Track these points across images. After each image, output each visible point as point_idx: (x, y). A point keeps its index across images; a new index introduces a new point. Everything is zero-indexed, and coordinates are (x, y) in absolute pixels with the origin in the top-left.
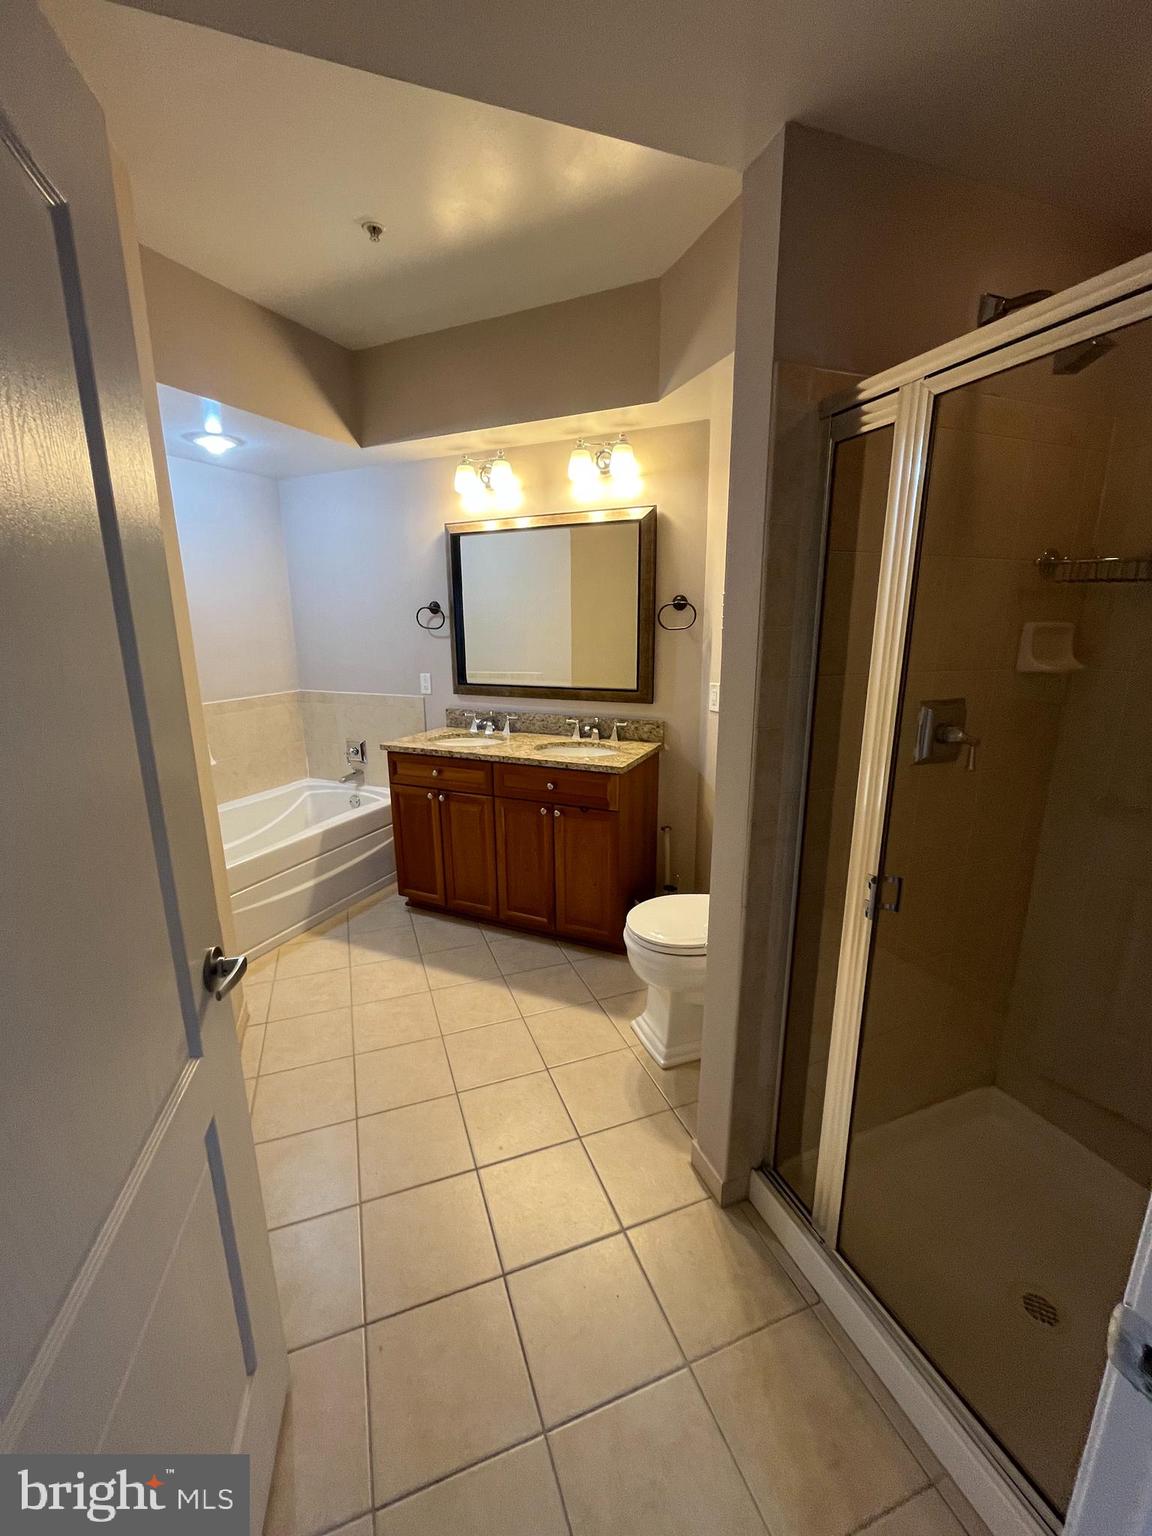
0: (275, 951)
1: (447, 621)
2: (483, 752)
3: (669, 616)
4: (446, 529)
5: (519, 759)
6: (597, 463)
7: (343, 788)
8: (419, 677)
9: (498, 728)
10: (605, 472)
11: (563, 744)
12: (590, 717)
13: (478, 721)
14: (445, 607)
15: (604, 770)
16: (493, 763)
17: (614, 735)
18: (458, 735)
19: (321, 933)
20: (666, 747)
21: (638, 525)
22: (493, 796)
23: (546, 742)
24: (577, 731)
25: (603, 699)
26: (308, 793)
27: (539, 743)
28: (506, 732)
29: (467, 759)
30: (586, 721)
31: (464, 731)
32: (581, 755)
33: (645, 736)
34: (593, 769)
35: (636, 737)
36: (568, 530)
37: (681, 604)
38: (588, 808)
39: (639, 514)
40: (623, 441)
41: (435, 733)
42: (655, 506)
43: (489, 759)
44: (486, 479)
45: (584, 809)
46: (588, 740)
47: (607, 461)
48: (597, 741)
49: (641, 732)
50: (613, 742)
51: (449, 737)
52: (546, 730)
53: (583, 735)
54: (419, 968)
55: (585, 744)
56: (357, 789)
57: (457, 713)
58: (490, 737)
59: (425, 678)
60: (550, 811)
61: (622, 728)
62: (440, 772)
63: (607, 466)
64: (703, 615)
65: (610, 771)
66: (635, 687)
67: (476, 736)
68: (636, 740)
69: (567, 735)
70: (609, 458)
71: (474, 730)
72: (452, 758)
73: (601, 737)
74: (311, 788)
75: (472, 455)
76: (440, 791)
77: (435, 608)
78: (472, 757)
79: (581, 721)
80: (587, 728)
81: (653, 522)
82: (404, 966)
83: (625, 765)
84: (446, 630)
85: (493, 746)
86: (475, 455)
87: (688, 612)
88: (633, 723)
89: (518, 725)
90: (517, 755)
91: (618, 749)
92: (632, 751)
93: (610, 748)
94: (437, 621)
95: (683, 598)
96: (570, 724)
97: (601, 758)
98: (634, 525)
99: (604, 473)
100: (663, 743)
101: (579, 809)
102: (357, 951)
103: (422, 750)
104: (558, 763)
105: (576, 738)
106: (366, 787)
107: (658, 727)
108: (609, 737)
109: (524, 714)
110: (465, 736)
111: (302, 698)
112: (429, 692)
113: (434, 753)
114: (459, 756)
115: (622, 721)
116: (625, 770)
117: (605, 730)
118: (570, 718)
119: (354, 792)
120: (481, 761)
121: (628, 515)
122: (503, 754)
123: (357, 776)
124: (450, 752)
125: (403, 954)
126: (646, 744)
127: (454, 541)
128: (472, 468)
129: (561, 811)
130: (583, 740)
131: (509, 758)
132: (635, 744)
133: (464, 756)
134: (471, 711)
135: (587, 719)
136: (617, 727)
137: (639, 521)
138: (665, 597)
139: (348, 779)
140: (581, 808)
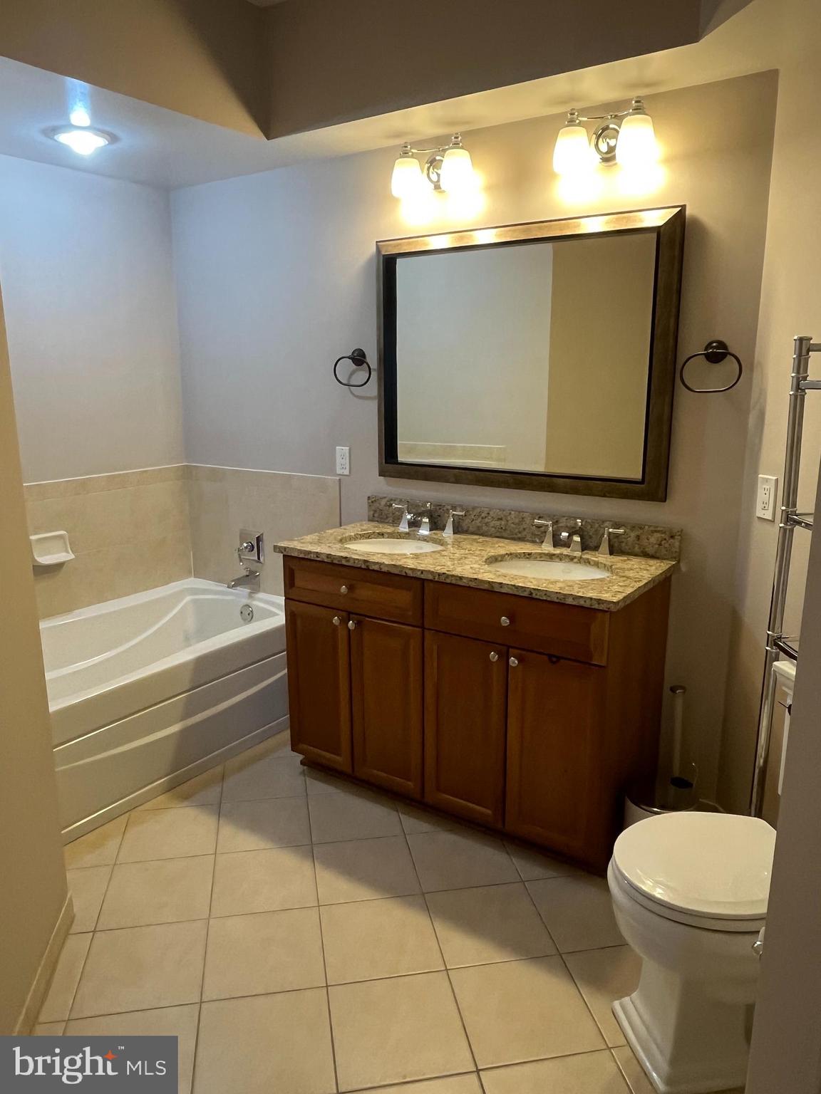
0: (124, 818)
1: (374, 375)
2: (411, 564)
3: (697, 372)
4: (378, 247)
5: (461, 578)
6: (597, 145)
7: (232, 594)
8: (335, 449)
9: (436, 525)
10: (609, 157)
11: (528, 556)
12: (570, 517)
13: (409, 517)
14: (372, 358)
15: (587, 604)
16: (423, 580)
17: (605, 546)
18: (382, 535)
19: (186, 797)
20: (684, 568)
21: (655, 235)
22: (423, 627)
23: (502, 552)
24: (549, 538)
25: (589, 492)
26: (188, 598)
27: (493, 552)
28: (448, 534)
29: (389, 573)
30: (563, 523)
31: (389, 529)
32: (554, 578)
33: (650, 550)
34: (570, 601)
35: (637, 549)
36: (549, 247)
37: (717, 354)
38: (559, 658)
39: (657, 219)
40: (638, 110)
41: (350, 530)
42: (683, 207)
43: (418, 575)
44: (434, 177)
45: (554, 659)
46: (565, 551)
47: (612, 142)
48: (578, 554)
49: (645, 542)
50: (603, 557)
51: (368, 536)
52: (502, 534)
53: (557, 543)
54: (306, 867)
55: (560, 558)
56: (250, 596)
57: (383, 502)
58: (425, 539)
59: (342, 451)
60: (504, 657)
61: (618, 536)
62: (351, 588)
63: (611, 149)
64: (752, 370)
65: (596, 606)
66: (639, 476)
67: (407, 536)
68: (636, 555)
69: (533, 542)
70: (616, 137)
71: (404, 528)
72: (368, 569)
73: (585, 547)
74: (194, 591)
75: (416, 144)
76: (348, 615)
77: (358, 358)
78: (396, 571)
79: (556, 523)
80: (565, 534)
81: (678, 230)
82: (289, 861)
83: (620, 597)
84: (373, 388)
85: (426, 555)
86: (420, 144)
87: (729, 365)
88: (633, 528)
89: (465, 524)
90: (458, 571)
91: (609, 568)
92: (631, 574)
93: (597, 565)
94: (361, 376)
95: (722, 345)
96: (539, 527)
97: (584, 584)
98: (648, 235)
99: (605, 160)
100: (679, 562)
101: (546, 658)
102: (228, 831)
103: (329, 556)
104: (517, 587)
105: (547, 547)
106: (261, 595)
107: (672, 537)
108: (596, 548)
109: (474, 508)
110: (391, 536)
111: (187, 474)
112: (346, 472)
113: (344, 562)
114: (376, 568)
115: (617, 526)
116: (622, 605)
117: (591, 537)
118: (540, 518)
119: (245, 601)
120: (406, 576)
121: (641, 221)
122: (439, 569)
123: (250, 580)
124: (366, 561)
125: (287, 841)
126: (652, 562)
127: (388, 266)
128: (415, 161)
129: (521, 660)
130: (558, 551)
131: (448, 576)
132: (635, 562)
133: (385, 569)
134: (401, 501)
135: (564, 519)
136: (610, 533)
137: (657, 230)
138: (694, 341)
139: (239, 582)
140: (550, 656)
